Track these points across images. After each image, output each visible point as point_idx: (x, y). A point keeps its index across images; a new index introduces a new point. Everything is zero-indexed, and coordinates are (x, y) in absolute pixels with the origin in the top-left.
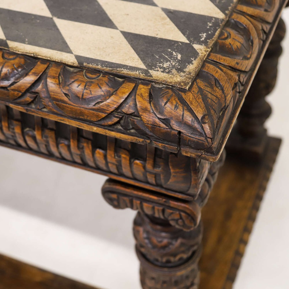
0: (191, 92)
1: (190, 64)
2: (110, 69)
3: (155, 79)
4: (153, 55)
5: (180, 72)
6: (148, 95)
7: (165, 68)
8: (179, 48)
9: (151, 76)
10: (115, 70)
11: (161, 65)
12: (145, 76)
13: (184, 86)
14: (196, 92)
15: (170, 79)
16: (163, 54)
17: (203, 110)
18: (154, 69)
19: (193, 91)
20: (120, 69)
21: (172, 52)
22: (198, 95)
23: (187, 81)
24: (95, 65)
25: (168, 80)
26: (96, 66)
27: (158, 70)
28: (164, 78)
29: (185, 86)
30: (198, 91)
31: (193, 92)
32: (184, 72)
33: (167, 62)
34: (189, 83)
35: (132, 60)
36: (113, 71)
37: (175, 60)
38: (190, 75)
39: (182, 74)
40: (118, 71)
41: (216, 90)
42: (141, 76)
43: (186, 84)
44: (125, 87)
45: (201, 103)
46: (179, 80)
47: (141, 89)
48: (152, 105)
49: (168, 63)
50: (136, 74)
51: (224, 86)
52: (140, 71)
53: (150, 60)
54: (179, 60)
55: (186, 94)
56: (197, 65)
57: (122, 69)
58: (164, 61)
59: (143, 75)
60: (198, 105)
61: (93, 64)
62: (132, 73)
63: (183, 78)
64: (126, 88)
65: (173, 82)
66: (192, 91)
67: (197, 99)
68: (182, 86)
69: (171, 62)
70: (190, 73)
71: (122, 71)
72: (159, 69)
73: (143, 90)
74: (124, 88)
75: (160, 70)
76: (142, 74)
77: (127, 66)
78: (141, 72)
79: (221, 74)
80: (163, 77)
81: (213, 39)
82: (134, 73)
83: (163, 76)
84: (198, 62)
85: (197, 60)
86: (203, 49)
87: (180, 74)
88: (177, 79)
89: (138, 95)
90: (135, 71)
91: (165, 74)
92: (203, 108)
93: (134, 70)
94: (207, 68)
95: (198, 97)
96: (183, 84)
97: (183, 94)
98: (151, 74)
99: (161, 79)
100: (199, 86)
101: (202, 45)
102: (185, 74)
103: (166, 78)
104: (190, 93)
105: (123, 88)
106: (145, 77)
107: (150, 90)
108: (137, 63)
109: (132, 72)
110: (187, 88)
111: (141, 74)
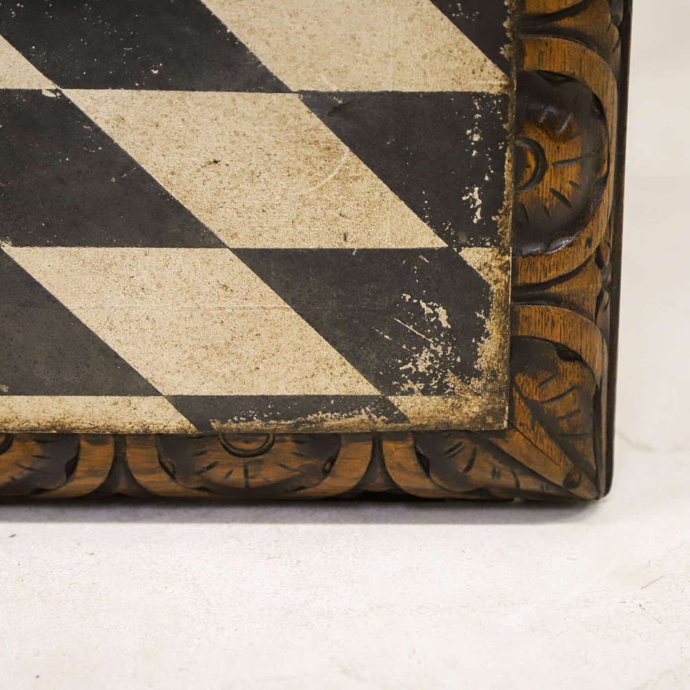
0: (518, 430)
1: (482, 338)
2: (288, 422)
3: (417, 426)
4: (372, 333)
5: (469, 379)
6: (416, 462)
7: (423, 374)
8: (428, 280)
9: (403, 418)
10: (303, 422)
11: (411, 369)
12: (388, 423)
13: (498, 425)
14: (529, 423)
15: (454, 415)
16: (399, 321)
17: (562, 463)
18: (399, 390)
19: (521, 424)
20: (315, 415)
21: (418, 303)
22: (537, 431)
23: (497, 407)
24: (242, 421)
25: (451, 417)
26: (249, 424)
27: (411, 391)
28: (436, 414)
29: (497, 423)
30: (530, 417)
31: (521, 429)
32: (478, 374)
33: (420, 351)
34: (504, 408)
35: (328, 373)
36: (300, 429)
37: (438, 336)
38: (496, 380)
39: (476, 383)
40: (314, 425)
41: (566, 369)
42: (377, 425)
43: (498, 417)
44: (349, 456)
45: (551, 449)
46: (476, 409)
47: (392, 453)
48: (434, 478)
49: (426, 354)
50: (362, 421)
51: (581, 349)
52: (367, 409)
53: (373, 356)
54: (450, 331)
55: (507, 439)
56: (500, 336)
57: (321, 415)
58: (410, 349)
59: (383, 420)
60: (545, 459)
61: (235, 419)
62: (351, 420)
63: (484, 400)
64: (352, 459)
65: (466, 421)
66: (518, 427)
67: (537, 445)
68: (490, 425)
69: (432, 346)
70: (494, 373)
71: (323, 420)
72: (410, 384)
73: (398, 453)
74: (347, 459)
75: (415, 387)
76: (378, 417)
77: (326, 398)
78: (373, 412)
79: (564, 324)
80: (434, 411)
81: (505, 203)
82: (356, 419)
83: (432, 408)
84: (498, 320)
85: (492, 313)
86: (493, 264)
87: (470, 386)
88: (469, 407)
89: (392, 468)
90: (356, 411)
91: (435, 400)
92: (560, 460)
93: (352, 410)
94: (525, 325)
95: (539, 436)
96: (493, 420)
97: (499, 442)
98: (400, 411)
99: (433, 422)
100: (527, 397)
101: (483, 245)
102: (484, 381)
103: (442, 414)
104: (517, 433)
105: (346, 461)
106: (390, 426)
107: (415, 448)
108: (345, 379)
109: (349, 417)
110: (505, 423)
111: (374, 416)
